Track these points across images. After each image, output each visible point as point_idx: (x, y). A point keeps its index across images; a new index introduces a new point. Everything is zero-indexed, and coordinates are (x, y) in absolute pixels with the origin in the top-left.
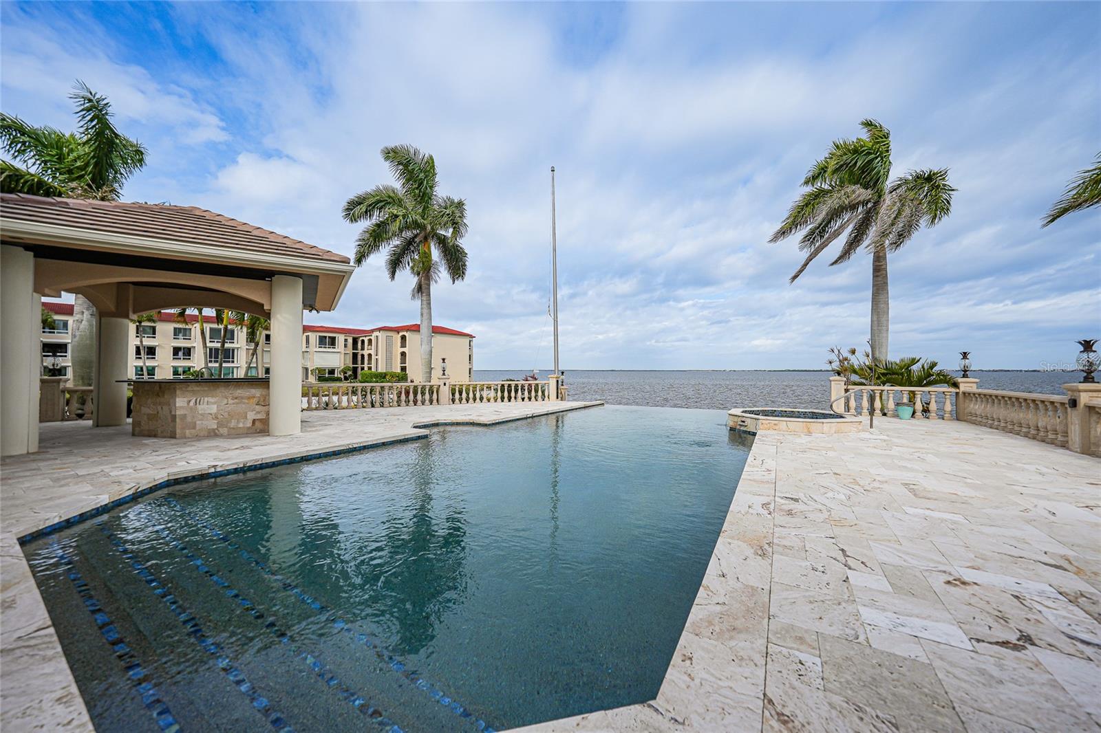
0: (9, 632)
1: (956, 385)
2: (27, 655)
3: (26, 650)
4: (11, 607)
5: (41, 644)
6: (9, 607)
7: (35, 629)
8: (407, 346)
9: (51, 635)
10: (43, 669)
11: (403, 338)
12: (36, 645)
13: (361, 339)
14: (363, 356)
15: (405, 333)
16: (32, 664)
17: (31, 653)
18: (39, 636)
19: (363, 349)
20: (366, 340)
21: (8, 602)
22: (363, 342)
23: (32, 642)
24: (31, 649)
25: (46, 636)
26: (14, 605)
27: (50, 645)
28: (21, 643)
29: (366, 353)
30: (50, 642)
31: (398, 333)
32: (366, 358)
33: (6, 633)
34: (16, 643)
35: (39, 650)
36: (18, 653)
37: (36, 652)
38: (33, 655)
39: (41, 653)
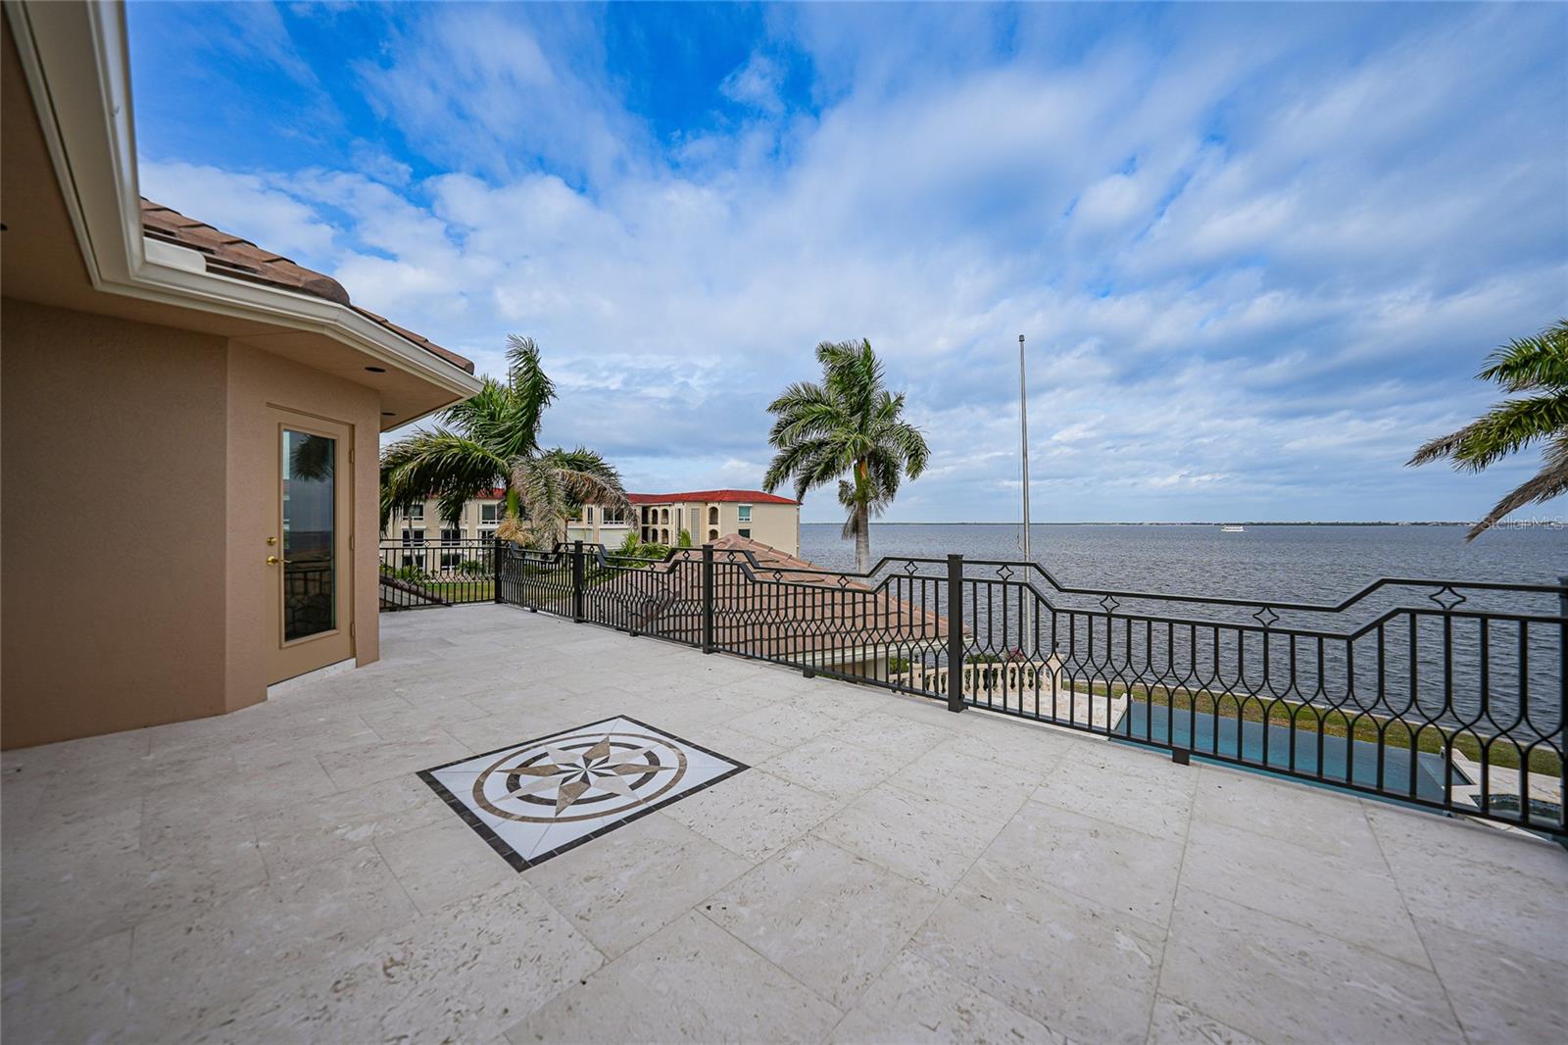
8: (719, 521)
11: (714, 511)
13: (652, 508)
14: (655, 532)
15: (716, 505)
19: (655, 522)
20: (660, 510)
22: (655, 512)
29: (659, 527)
31: (707, 504)
32: (660, 534)
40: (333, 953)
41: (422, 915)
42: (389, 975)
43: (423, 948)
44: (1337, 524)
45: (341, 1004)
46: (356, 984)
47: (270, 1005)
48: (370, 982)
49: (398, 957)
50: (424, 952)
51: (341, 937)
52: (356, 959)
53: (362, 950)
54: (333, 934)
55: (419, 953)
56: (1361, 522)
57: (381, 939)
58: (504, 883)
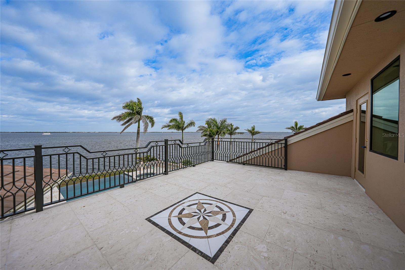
40: (291, 221)
41: (274, 216)
42: (286, 212)
43: (279, 212)
44: (55, 132)
45: (294, 214)
46: (291, 215)
47: (304, 221)
48: (289, 214)
49: (283, 213)
50: (280, 211)
51: (288, 223)
52: (289, 218)
53: (287, 218)
54: (289, 224)
55: (280, 212)
56: (61, 132)
57: (283, 217)
58: (258, 210)
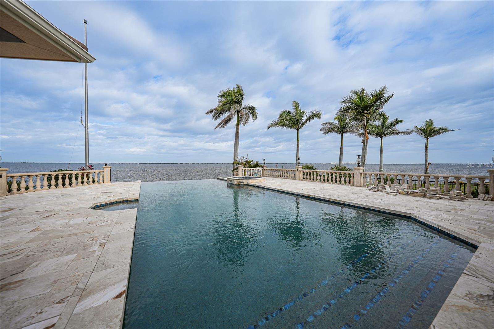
0: (478, 282)
1: (263, 167)
2: (478, 271)
3: (478, 272)
4: (469, 293)
5: (472, 270)
6: (470, 294)
7: (469, 276)
9: (466, 270)
10: (477, 265)
12: (474, 271)
16: (479, 268)
17: (477, 270)
18: (470, 273)
21: (469, 297)
23: (474, 273)
24: (476, 271)
25: (468, 271)
26: (468, 293)
27: (470, 268)
28: (478, 275)
30: (469, 269)
33: (480, 283)
34: (479, 277)
35: (474, 269)
36: (480, 273)
37: (476, 270)
38: (477, 269)
39: (474, 268)
